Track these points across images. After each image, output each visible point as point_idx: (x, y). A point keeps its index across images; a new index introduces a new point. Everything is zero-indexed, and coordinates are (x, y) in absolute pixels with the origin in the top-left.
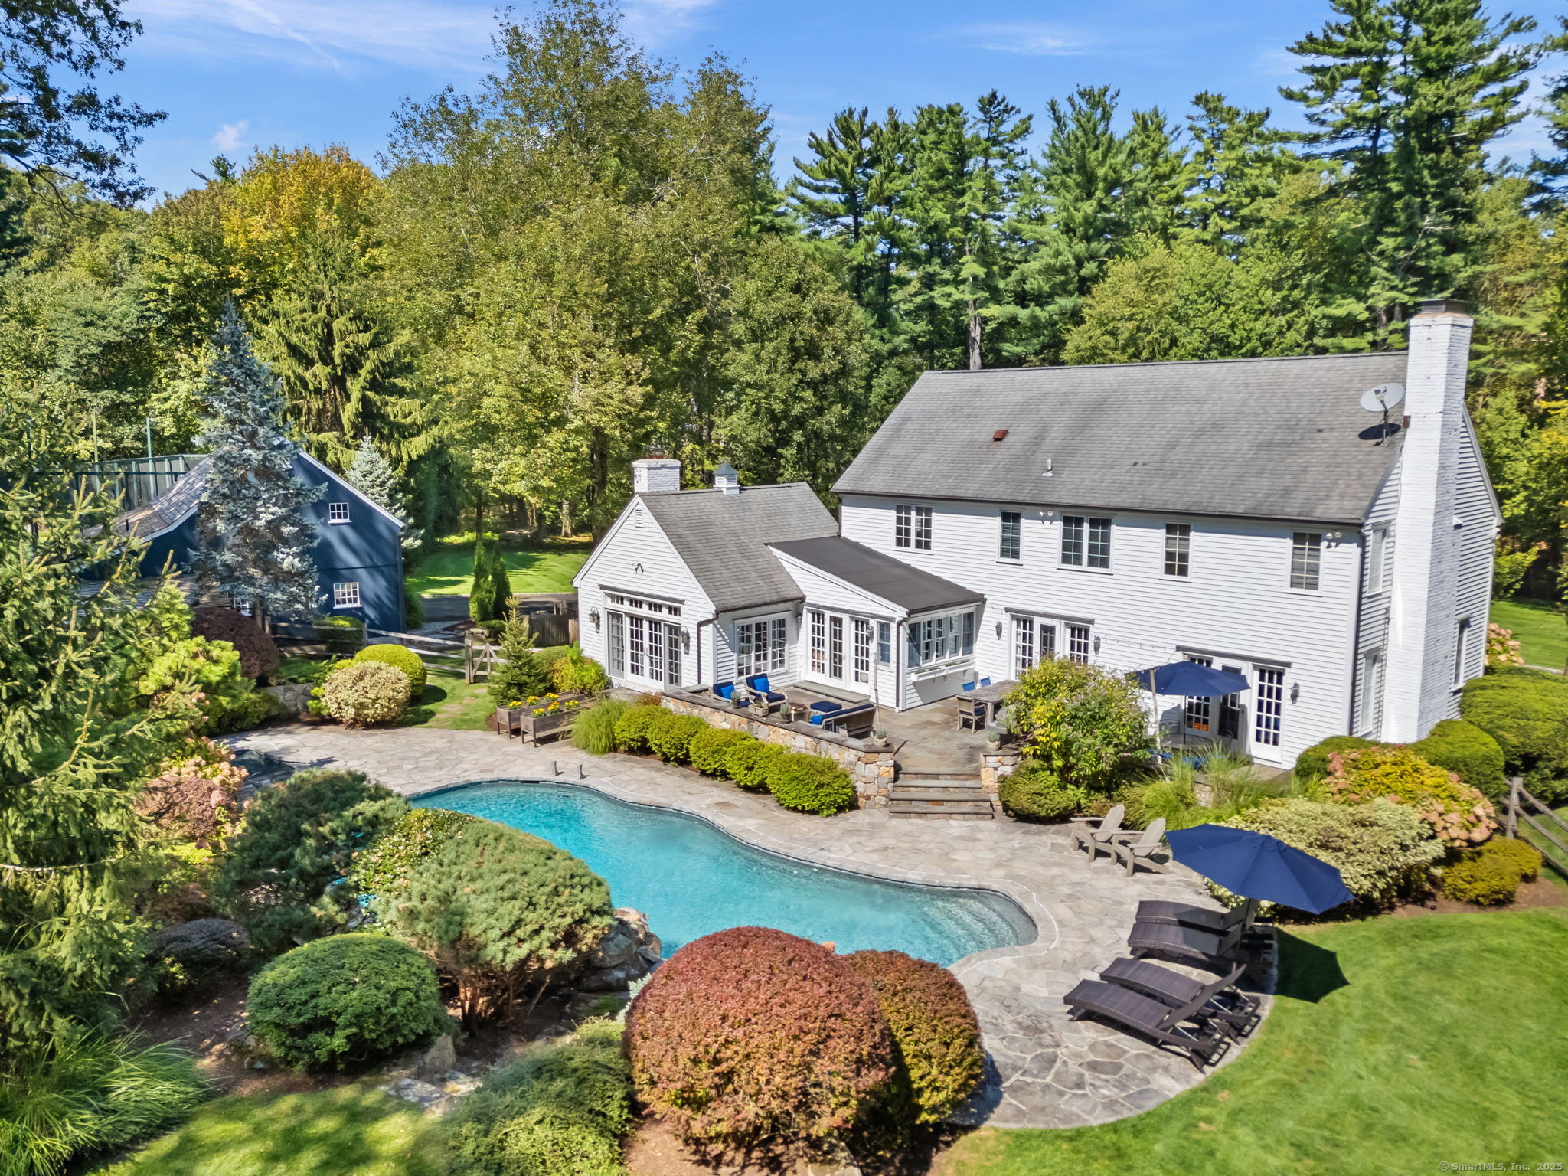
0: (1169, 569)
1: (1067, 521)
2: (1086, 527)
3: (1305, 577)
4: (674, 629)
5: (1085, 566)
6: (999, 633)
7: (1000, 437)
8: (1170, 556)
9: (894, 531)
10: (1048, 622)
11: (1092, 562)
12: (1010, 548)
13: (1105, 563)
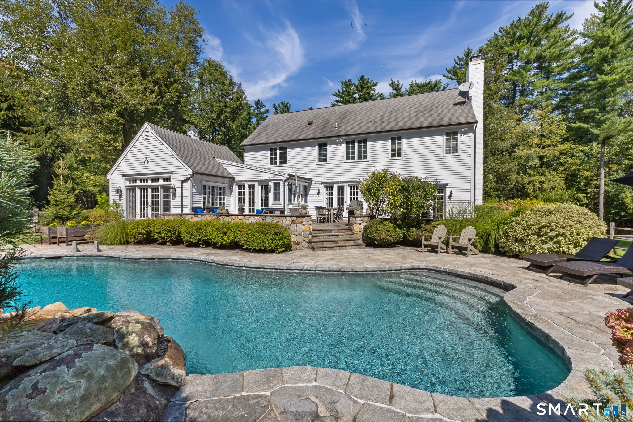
0: (393, 155)
1: (348, 143)
2: (356, 144)
3: (452, 149)
4: (166, 189)
5: (356, 160)
6: (318, 194)
7: (310, 124)
8: (393, 150)
9: (269, 159)
10: (341, 185)
11: (359, 158)
12: (323, 158)
13: (365, 157)
